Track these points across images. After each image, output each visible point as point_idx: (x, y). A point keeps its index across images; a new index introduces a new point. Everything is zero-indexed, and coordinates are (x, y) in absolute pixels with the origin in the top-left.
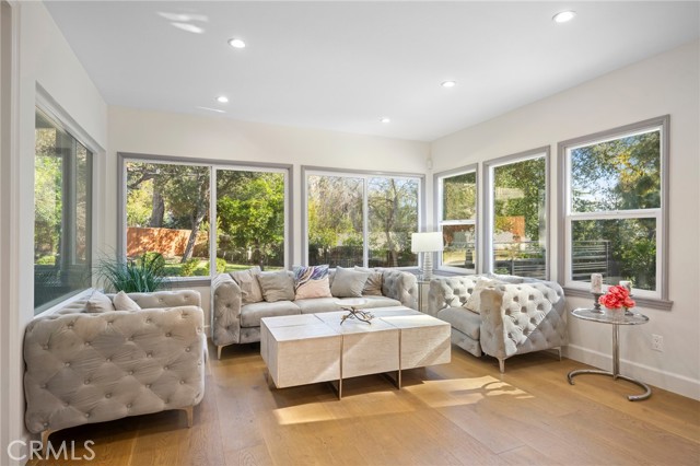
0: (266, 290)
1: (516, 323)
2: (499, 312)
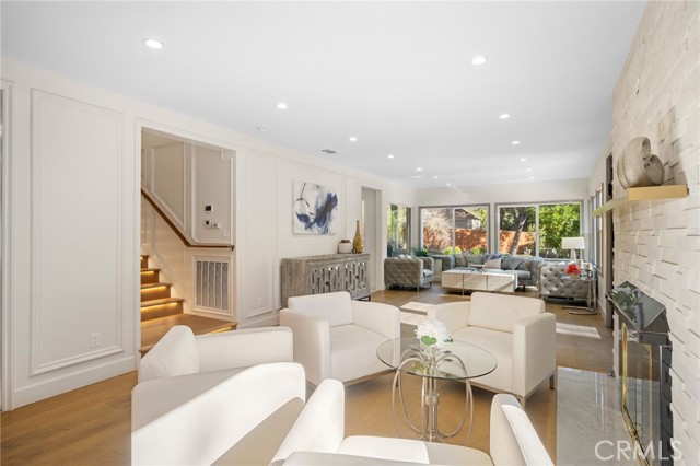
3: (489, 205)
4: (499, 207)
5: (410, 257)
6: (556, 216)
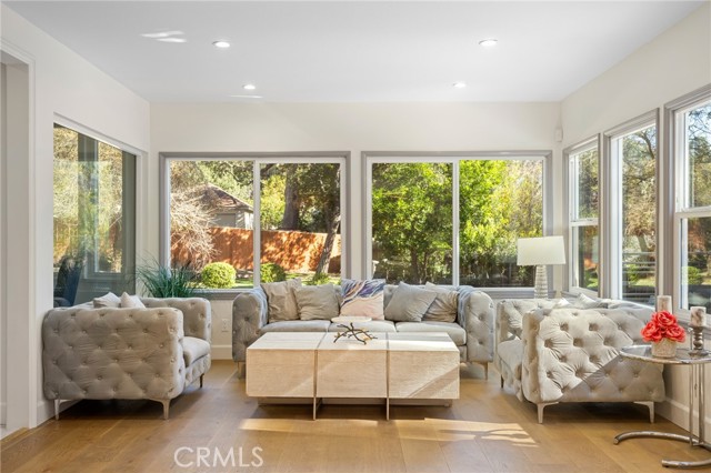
0: (302, 306)
1: (563, 359)
2: (534, 342)
3: (347, 156)
4: (370, 161)
5: (135, 302)
6: (401, 204)
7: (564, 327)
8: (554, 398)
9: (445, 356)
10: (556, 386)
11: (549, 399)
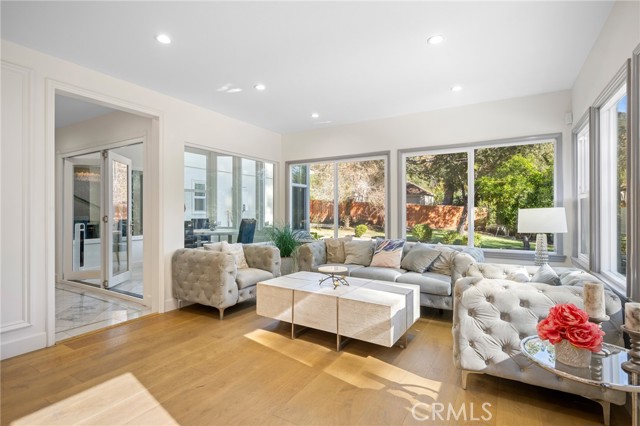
0: (347, 255)
1: (488, 330)
7: (490, 298)
8: (475, 368)
9: (380, 309)
10: (478, 357)
11: (470, 367)
